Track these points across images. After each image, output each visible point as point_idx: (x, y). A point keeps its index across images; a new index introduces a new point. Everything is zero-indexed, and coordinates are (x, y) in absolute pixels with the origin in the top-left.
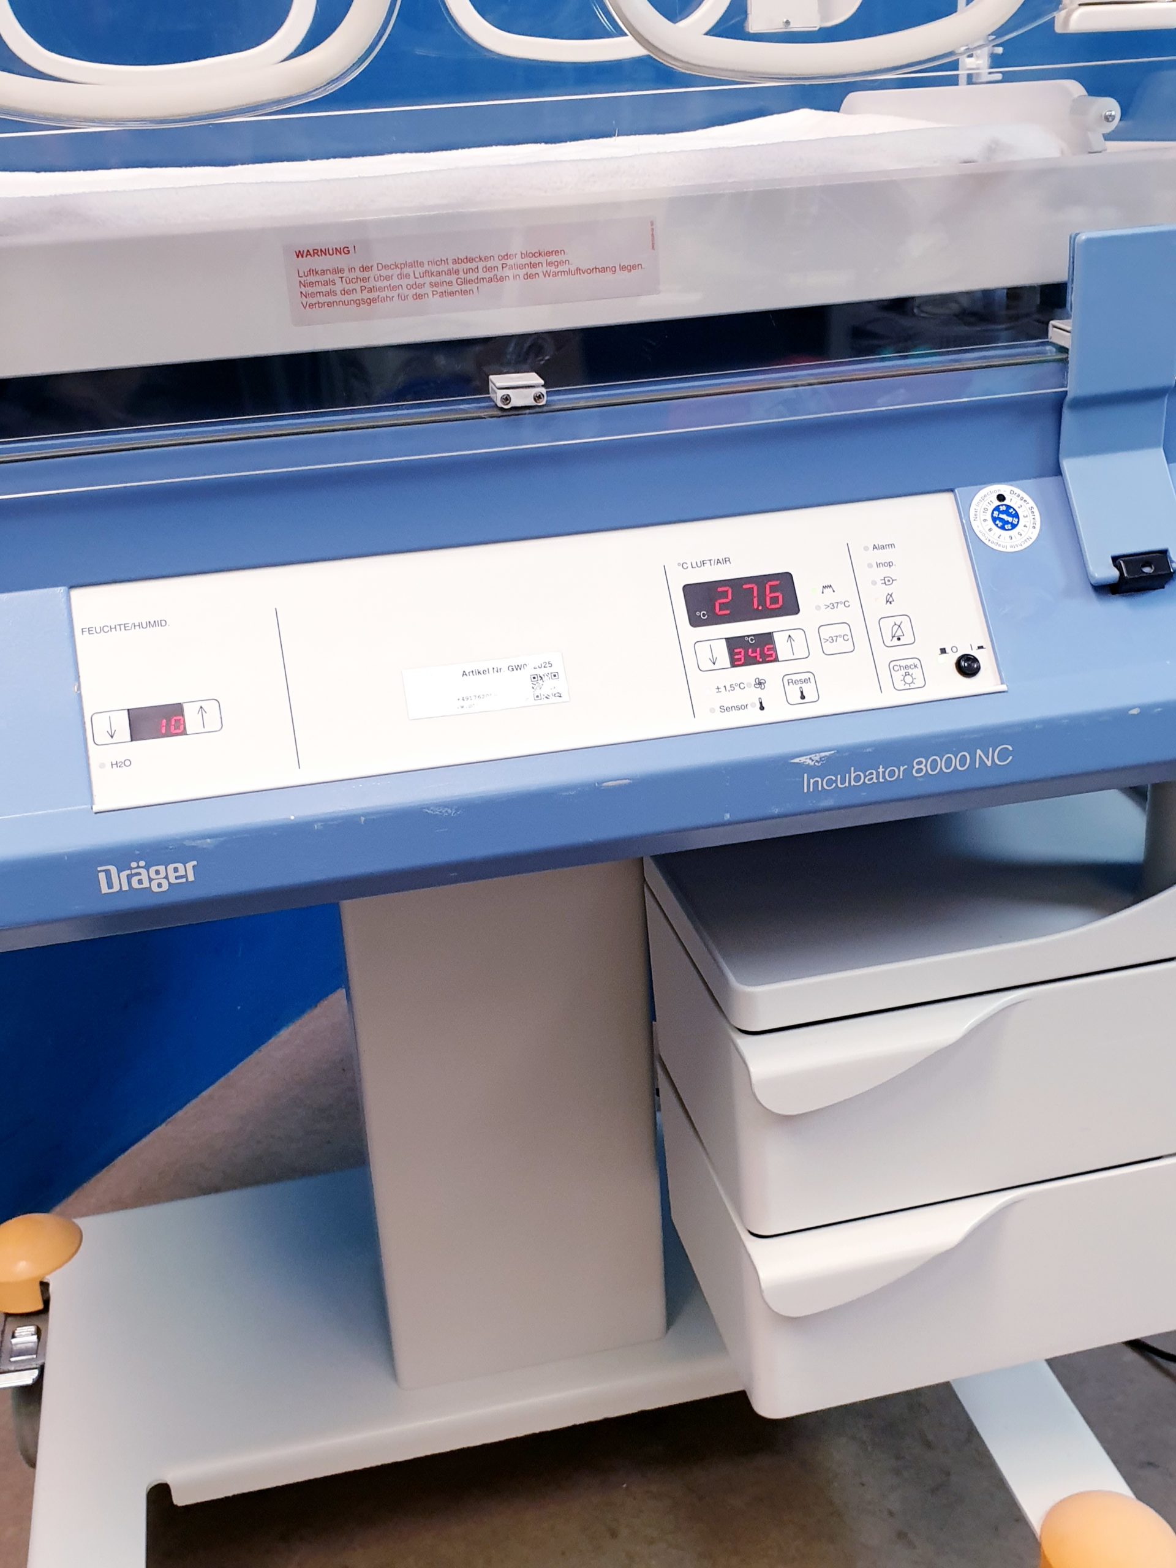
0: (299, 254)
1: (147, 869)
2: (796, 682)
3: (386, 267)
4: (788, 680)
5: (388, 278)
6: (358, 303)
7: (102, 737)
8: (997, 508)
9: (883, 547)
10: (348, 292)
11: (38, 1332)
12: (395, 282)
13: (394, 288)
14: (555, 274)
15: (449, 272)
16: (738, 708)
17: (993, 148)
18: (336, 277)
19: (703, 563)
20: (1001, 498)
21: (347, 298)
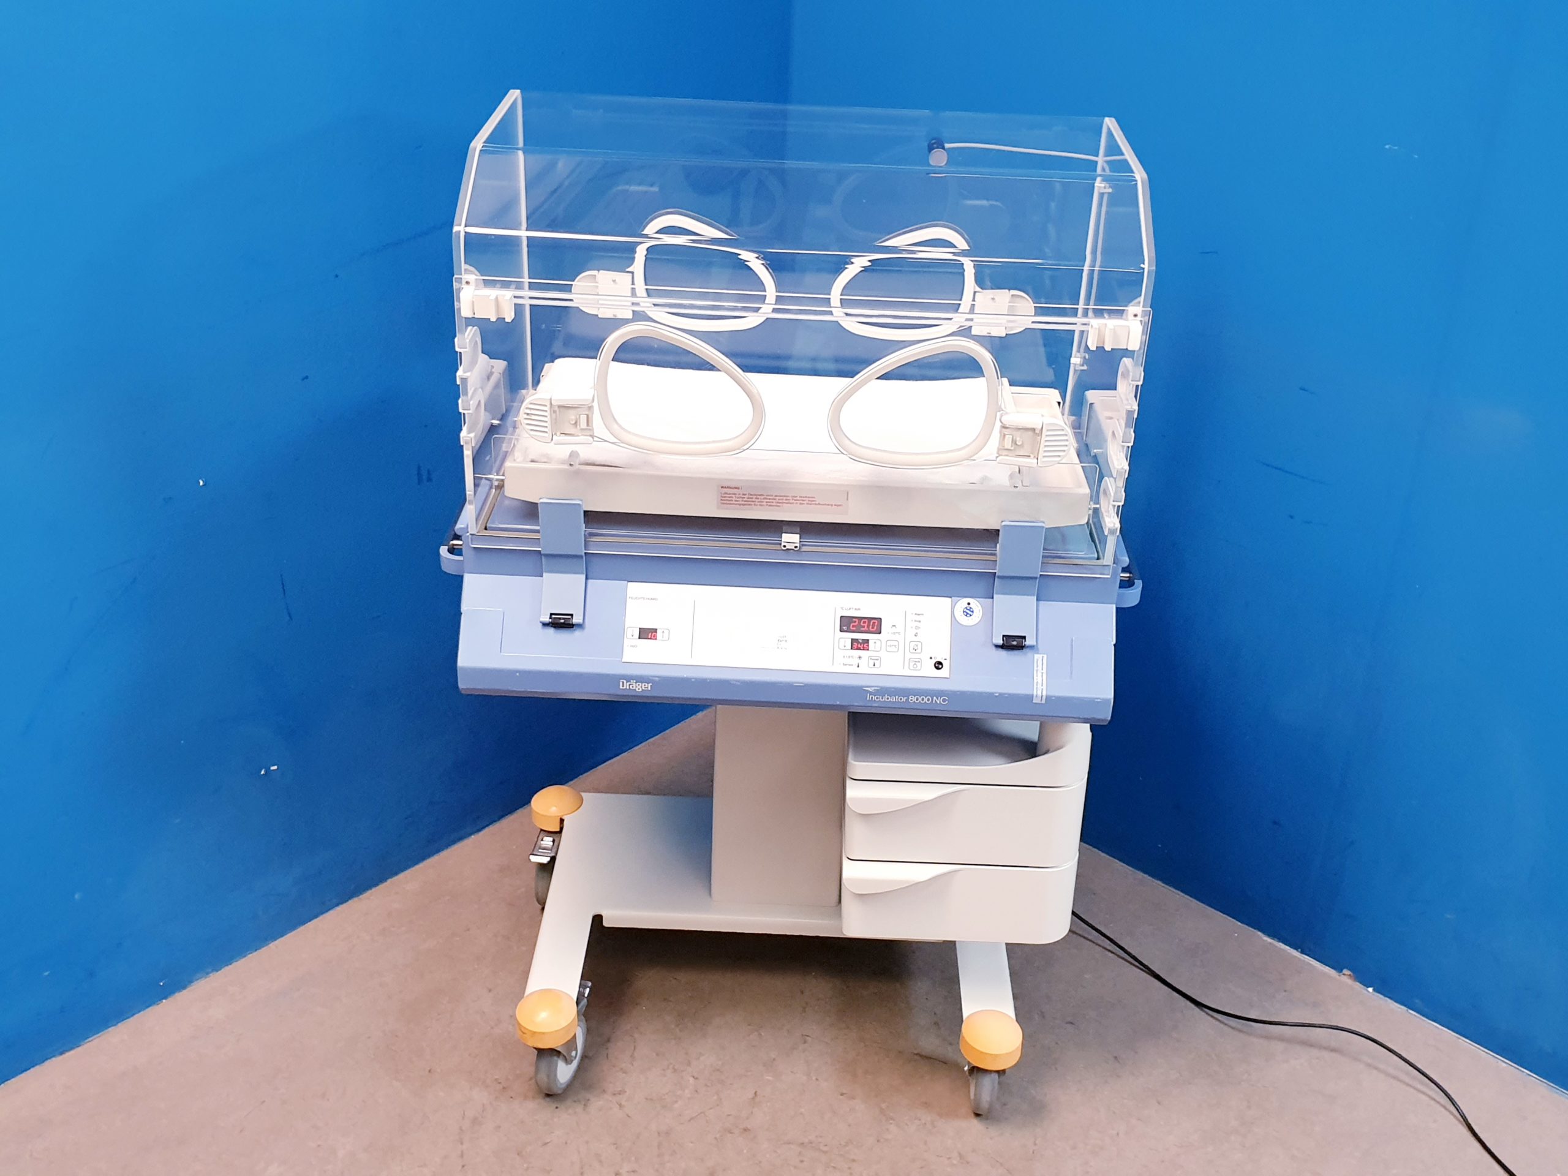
0: (722, 487)
1: (636, 683)
2: (873, 660)
3: (751, 495)
4: (870, 658)
5: (752, 498)
6: (740, 505)
7: (629, 636)
8: (966, 608)
9: (919, 615)
10: (737, 501)
11: (554, 841)
12: (754, 500)
13: (753, 502)
14: (811, 504)
15: (772, 499)
16: (850, 665)
17: (984, 479)
18: (733, 496)
19: (850, 609)
20: (969, 604)
21: (736, 503)
